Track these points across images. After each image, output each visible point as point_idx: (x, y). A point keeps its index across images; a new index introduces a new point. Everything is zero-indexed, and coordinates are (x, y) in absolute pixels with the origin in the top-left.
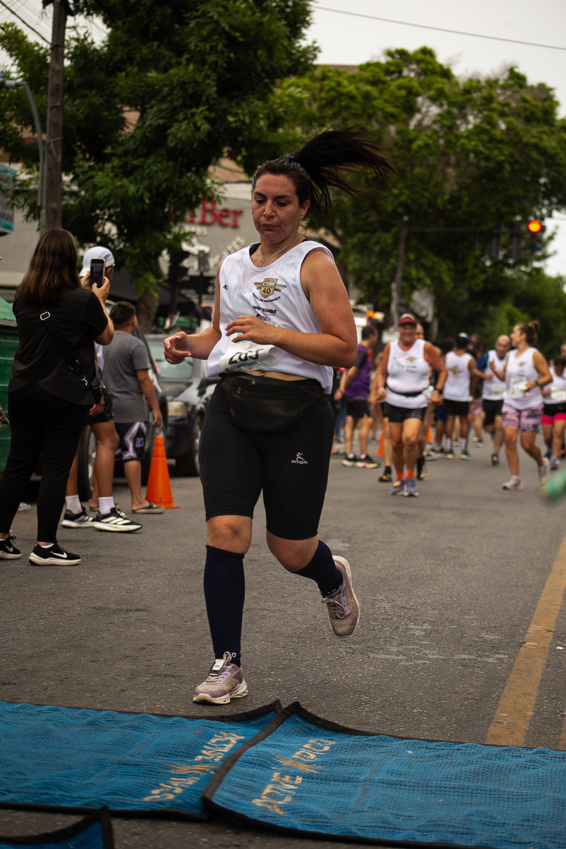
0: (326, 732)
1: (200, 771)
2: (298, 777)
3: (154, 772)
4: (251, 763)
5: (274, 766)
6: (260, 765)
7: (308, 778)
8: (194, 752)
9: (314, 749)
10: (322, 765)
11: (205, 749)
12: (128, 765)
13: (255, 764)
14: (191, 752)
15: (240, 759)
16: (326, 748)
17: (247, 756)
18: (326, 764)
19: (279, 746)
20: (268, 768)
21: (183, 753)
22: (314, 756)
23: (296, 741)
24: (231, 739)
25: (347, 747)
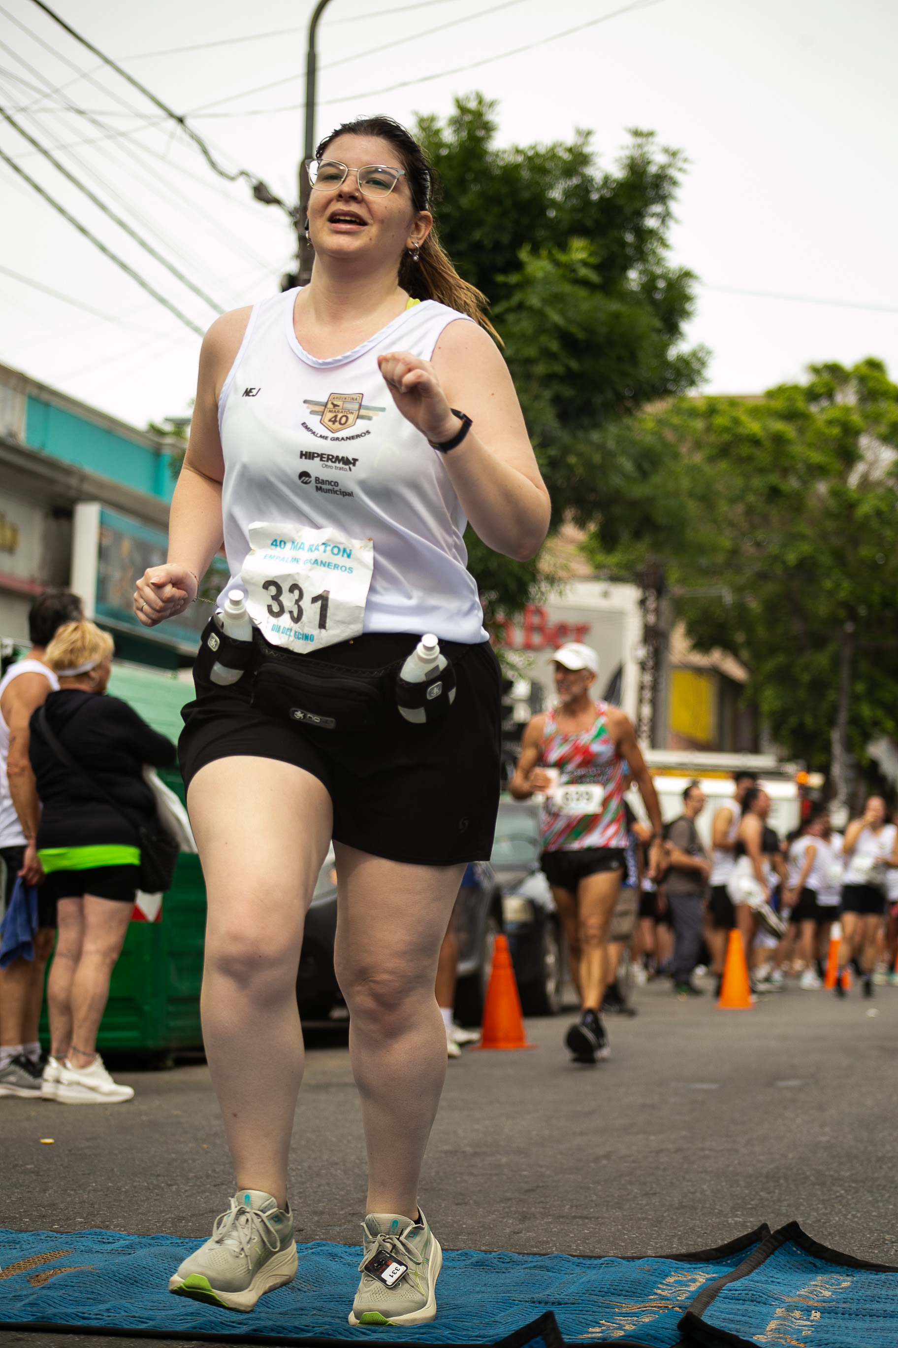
0: (838, 1269)
1: (659, 1307)
2: (813, 1312)
3: (587, 1311)
4: (739, 1300)
5: (774, 1302)
6: (752, 1301)
7: (830, 1313)
8: (643, 1291)
9: (828, 1286)
10: (844, 1302)
11: (659, 1288)
12: (546, 1303)
13: (744, 1300)
14: (639, 1291)
15: (720, 1295)
16: (845, 1284)
17: (730, 1290)
18: (851, 1301)
19: (772, 1282)
20: (765, 1304)
21: (627, 1291)
22: (830, 1293)
23: (796, 1278)
24: (697, 1277)
25: (878, 1282)
